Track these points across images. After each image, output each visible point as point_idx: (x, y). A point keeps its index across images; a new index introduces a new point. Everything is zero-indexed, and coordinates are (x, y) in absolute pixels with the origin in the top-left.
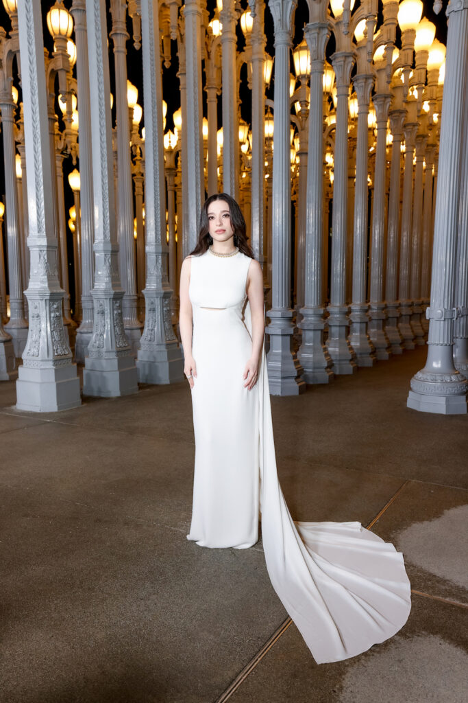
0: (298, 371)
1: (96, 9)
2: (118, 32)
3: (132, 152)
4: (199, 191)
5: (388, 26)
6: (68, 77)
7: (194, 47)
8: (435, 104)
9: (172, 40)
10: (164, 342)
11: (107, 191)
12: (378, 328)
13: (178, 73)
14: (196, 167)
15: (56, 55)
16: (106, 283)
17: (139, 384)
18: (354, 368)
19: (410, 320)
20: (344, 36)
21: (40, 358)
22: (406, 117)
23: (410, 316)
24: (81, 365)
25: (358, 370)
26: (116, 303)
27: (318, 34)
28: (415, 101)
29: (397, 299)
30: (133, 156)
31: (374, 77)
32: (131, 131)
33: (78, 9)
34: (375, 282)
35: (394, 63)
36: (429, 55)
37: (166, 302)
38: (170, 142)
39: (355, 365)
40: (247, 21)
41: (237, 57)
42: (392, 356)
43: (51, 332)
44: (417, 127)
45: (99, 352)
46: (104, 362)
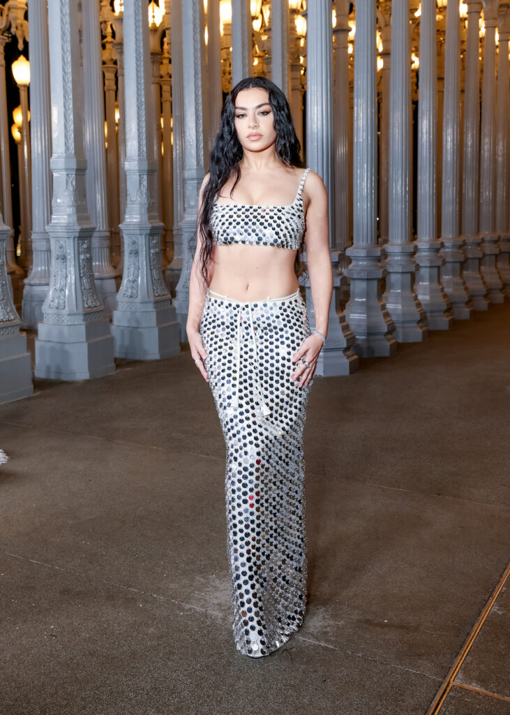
0: (348, 340)
3: (102, 32)
10: (152, 299)
11: (70, 84)
12: (454, 274)
16: (68, 215)
17: (116, 360)
18: (423, 333)
24: (31, 331)
25: (430, 335)
26: (83, 243)
30: (103, 37)
37: (155, 242)
38: (154, 17)
39: (425, 329)
45: (58, 315)
46: (66, 329)
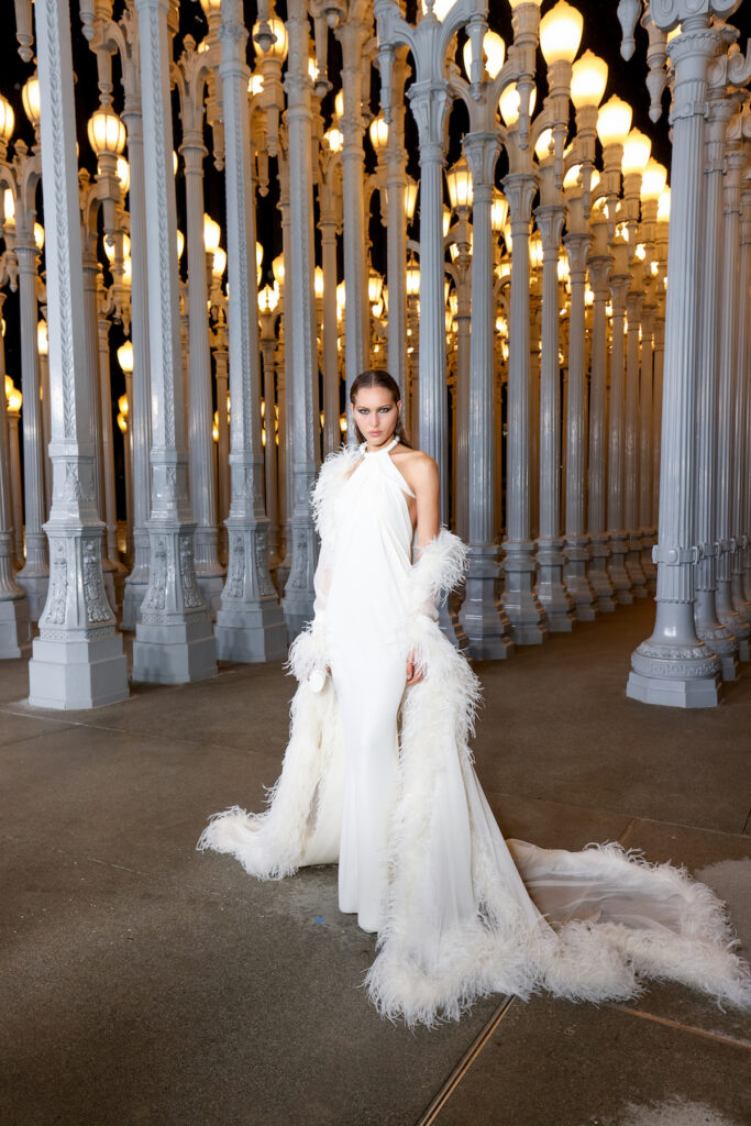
1: (157, 113)
2: (191, 145)
3: (211, 317)
4: (310, 373)
5: (583, 140)
6: (118, 210)
7: (302, 166)
8: (653, 248)
9: (270, 157)
10: (258, 599)
11: (171, 375)
12: (578, 574)
13: (279, 204)
14: (306, 338)
15: (100, 179)
16: (169, 511)
17: (218, 662)
18: (544, 634)
19: (625, 560)
20: (520, 150)
21: (65, 626)
22: (612, 266)
23: (625, 555)
24: (128, 634)
25: (550, 637)
26: (184, 540)
27: (483, 148)
28: (624, 245)
29: (606, 529)
30: (212, 322)
31: (565, 210)
32: (209, 285)
33: (132, 115)
34: (573, 506)
35: (594, 191)
36: (643, 179)
37: (261, 538)
38: (267, 301)
39: (545, 630)
40: (380, 131)
41: (365, 181)
42: (599, 615)
43: (84, 585)
44: (627, 281)
45: (158, 615)
46: (165, 631)
